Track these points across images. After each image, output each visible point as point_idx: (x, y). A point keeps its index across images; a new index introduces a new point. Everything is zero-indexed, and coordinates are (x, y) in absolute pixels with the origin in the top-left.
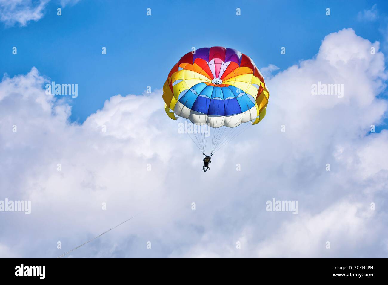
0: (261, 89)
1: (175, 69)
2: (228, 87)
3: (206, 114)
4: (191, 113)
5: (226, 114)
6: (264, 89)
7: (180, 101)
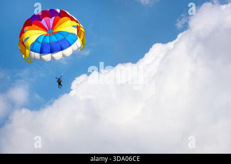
0: (78, 27)
1: (23, 32)
2: (58, 32)
3: (49, 53)
4: (40, 56)
5: (62, 49)
6: (80, 27)
7: (32, 50)
